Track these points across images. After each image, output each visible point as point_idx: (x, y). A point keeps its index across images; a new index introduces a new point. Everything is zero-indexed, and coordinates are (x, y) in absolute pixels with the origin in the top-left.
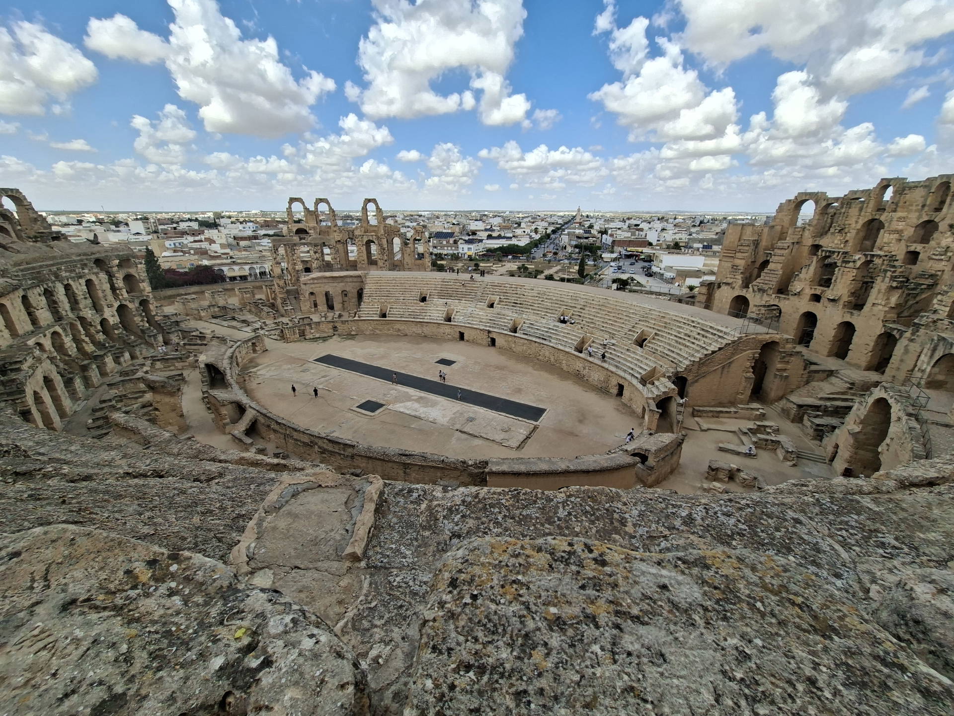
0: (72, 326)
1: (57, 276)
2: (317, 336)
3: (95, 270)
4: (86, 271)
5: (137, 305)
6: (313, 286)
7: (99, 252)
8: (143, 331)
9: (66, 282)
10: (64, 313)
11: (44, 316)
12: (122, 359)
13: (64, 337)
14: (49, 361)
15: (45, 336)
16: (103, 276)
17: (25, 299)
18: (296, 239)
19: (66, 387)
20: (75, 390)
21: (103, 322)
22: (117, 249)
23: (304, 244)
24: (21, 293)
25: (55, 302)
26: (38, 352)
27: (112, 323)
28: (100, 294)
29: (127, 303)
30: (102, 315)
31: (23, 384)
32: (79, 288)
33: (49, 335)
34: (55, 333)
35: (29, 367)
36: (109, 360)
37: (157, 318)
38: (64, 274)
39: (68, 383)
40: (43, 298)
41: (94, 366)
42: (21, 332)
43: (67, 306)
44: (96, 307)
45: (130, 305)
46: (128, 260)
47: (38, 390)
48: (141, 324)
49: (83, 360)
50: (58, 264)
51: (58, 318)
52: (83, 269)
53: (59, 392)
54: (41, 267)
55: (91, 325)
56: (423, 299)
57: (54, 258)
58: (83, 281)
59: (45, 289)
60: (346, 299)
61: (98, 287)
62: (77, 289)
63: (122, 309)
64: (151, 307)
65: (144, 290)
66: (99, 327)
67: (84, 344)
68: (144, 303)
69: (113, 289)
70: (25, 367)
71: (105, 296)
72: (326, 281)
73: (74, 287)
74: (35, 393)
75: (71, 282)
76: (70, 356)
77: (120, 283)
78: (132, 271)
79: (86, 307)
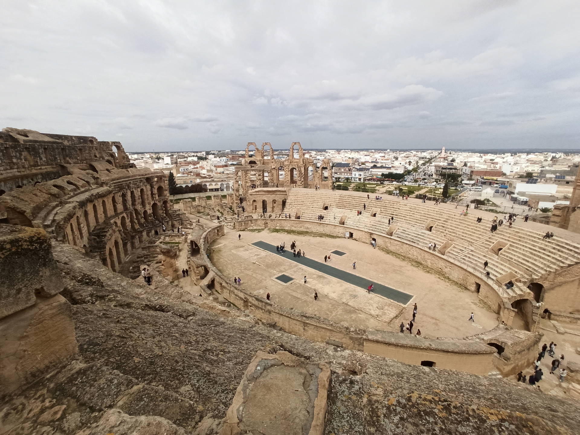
0: (131, 214)
1: (129, 187)
2: (255, 228)
3: (146, 184)
4: (141, 184)
5: (162, 203)
6: (255, 196)
7: (149, 174)
8: (162, 219)
9: (132, 190)
10: (128, 206)
11: (120, 207)
12: (150, 234)
13: (126, 220)
14: (118, 232)
15: (119, 218)
16: (149, 187)
17: (113, 198)
18: (249, 166)
19: (123, 247)
20: (127, 249)
21: (145, 212)
22: (157, 173)
23: (253, 170)
24: (112, 195)
25: (126, 200)
26: (114, 227)
27: (148, 213)
28: (146, 197)
29: (157, 202)
30: (145, 208)
31: (106, 244)
32: (137, 193)
33: (120, 218)
34: (123, 217)
35: (110, 235)
36: (144, 234)
37: (170, 212)
38: (131, 185)
39: (125, 245)
40: (121, 198)
41: (137, 237)
42: (109, 215)
43: (130, 203)
44: (143, 204)
45: (159, 204)
46: (161, 178)
47: (112, 248)
48: (162, 214)
49: (133, 233)
50: (130, 180)
51: (126, 208)
52: (140, 183)
53: (120, 250)
54: (123, 181)
55: (139, 214)
56: (326, 208)
57: (129, 177)
58: (139, 190)
59: (123, 193)
60: (275, 205)
61: (145, 193)
63: (154, 206)
64: (168, 205)
65: (166, 195)
66: (143, 215)
67: (135, 224)
68: (165, 202)
69: (152, 194)
70: (108, 234)
71: (148, 198)
72: (264, 193)
73: (135, 192)
74: (110, 249)
75: (134, 190)
76: (127, 230)
77: (155, 191)
78: (162, 185)
79: (139, 203)
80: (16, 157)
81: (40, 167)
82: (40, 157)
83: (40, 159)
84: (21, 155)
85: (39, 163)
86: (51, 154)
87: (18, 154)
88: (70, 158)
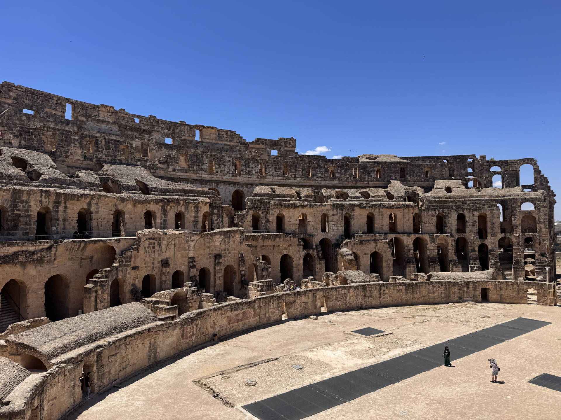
3: (494, 207)
4: (486, 207)
9: (461, 212)
10: (449, 231)
11: (429, 227)
16: (497, 212)
25: (444, 223)
27: (490, 248)
28: (489, 224)
29: (512, 237)
30: (484, 241)
32: (472, 218)
40: (435, 219)
43: (454, 227)
44: (482, 234)
45: (514, 240)
47: (360, 253)
52: (483, 205)
58: (477, 214)
59: (440, 213)
61: (488, 220)
62: (469, 217)
69: (511, 224)
71: (493, 228)
73: (467, 216)
75: (466, 213)
77: (516, 221)
79: (471, 231)
80: (340, 173)
81: (367, 182)
82: (369, 174)
83: (368, 176)
84: (346, 172)
85: (367, 179)
86: (384, 172)
87: (343, 171)
88: (410, 176)
